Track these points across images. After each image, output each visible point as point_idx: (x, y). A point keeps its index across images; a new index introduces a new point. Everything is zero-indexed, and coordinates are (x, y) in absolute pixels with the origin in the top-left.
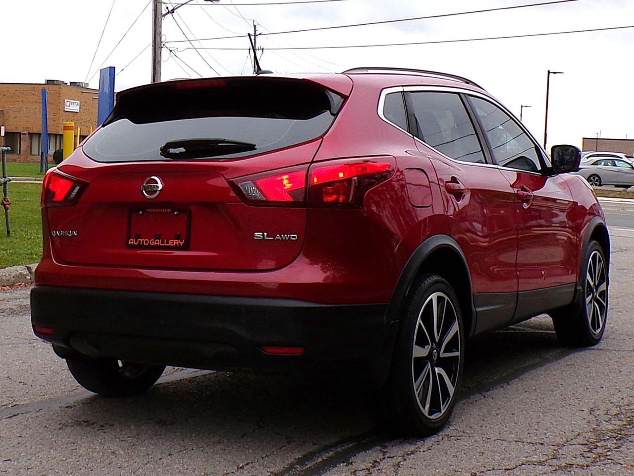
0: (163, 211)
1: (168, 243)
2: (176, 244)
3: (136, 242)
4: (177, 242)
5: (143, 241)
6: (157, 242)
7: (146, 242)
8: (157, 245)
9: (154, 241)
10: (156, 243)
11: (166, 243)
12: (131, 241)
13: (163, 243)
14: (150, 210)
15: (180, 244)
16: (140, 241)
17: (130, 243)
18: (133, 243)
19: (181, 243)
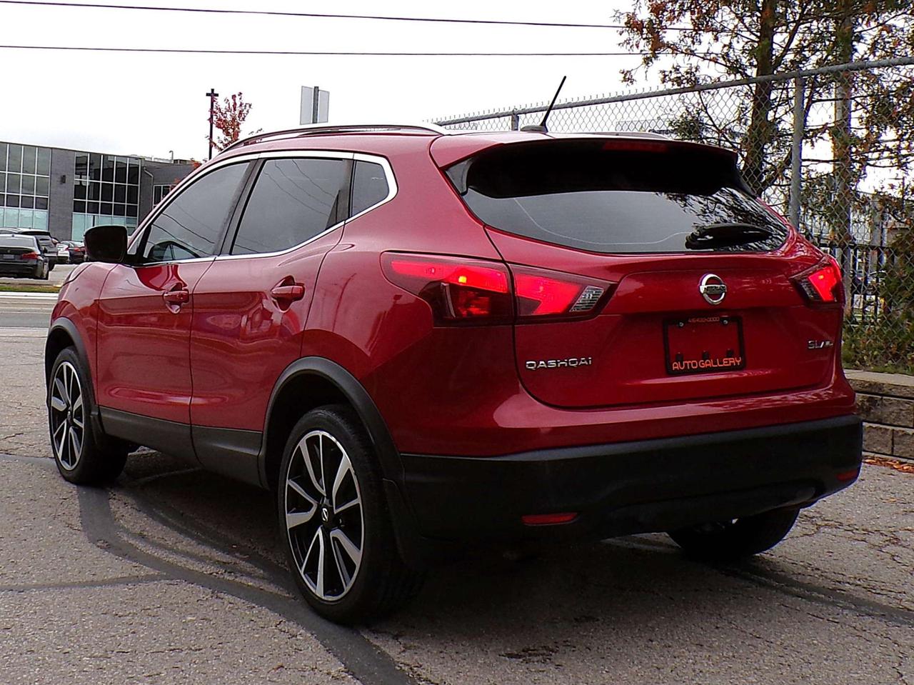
0: (710, 321)
1: (721, 363)
2: (732, 364)
3: (682, 366)
4: (733, 361)
5: (690, 364)
6: (708, 363)
7: (694, 364)
8: (708, 367)
9: (704, 362)
10: (707, 365)
11: (720, 364)
12: (675, 365)
13: (715, 363)
14: (693, 321)
15: (736, 363)
16: (686, 364)
17: (674, 368)
18: (677, 367)
19: (738, 361)
